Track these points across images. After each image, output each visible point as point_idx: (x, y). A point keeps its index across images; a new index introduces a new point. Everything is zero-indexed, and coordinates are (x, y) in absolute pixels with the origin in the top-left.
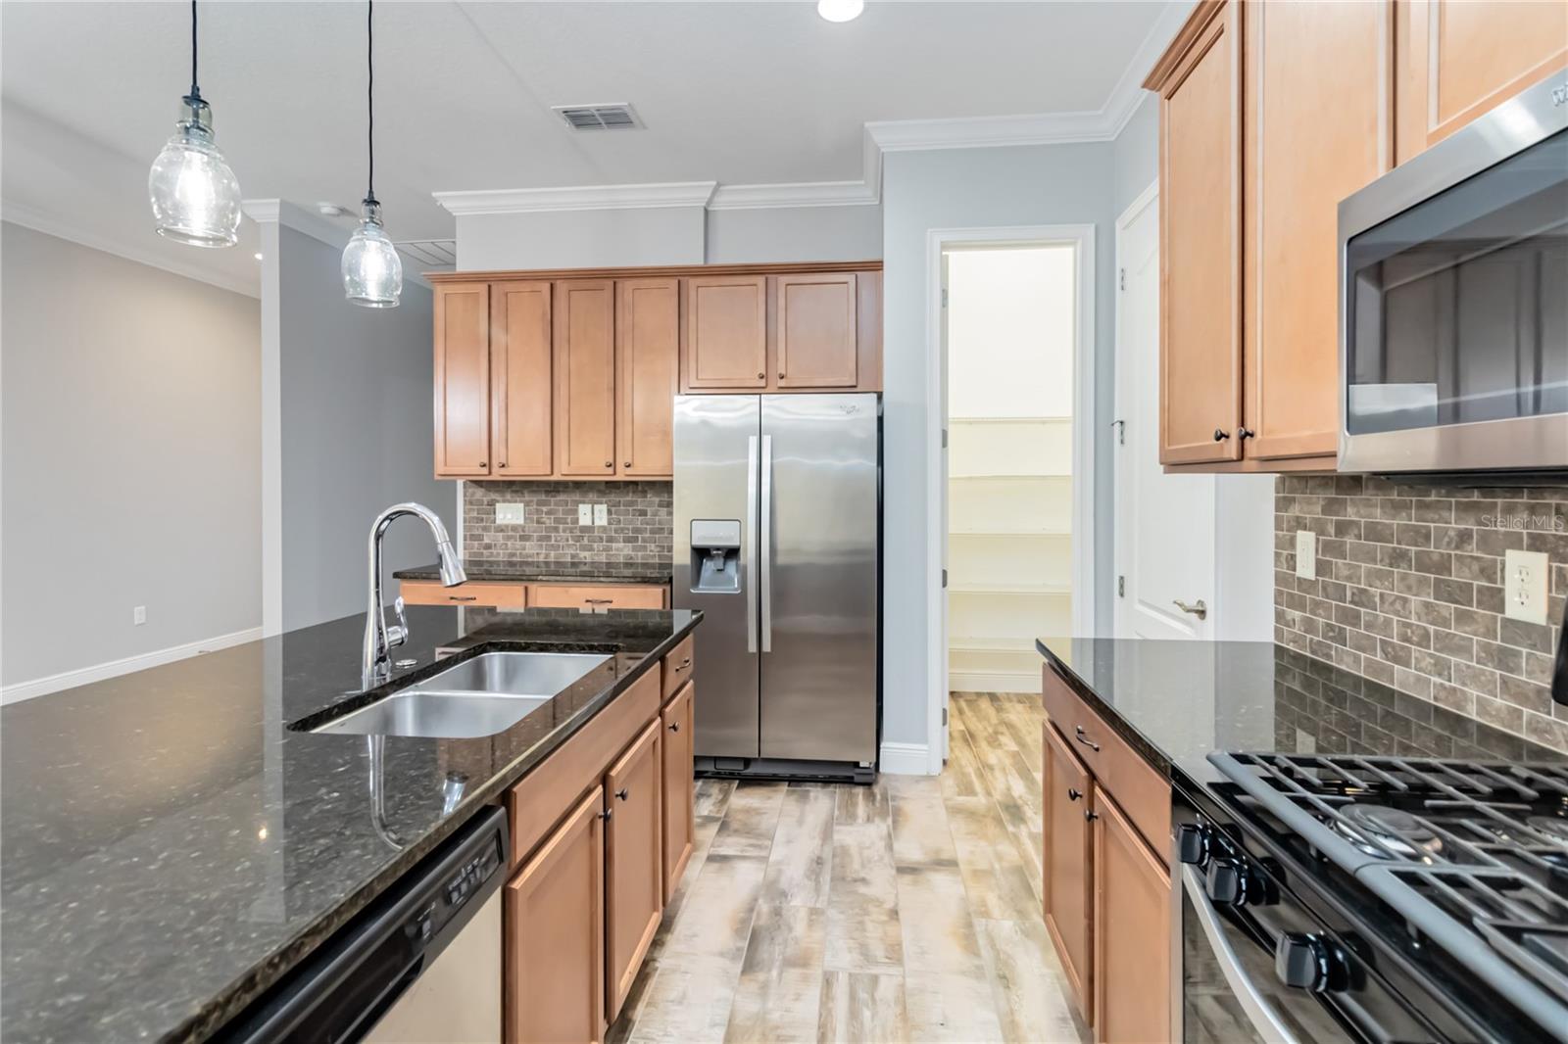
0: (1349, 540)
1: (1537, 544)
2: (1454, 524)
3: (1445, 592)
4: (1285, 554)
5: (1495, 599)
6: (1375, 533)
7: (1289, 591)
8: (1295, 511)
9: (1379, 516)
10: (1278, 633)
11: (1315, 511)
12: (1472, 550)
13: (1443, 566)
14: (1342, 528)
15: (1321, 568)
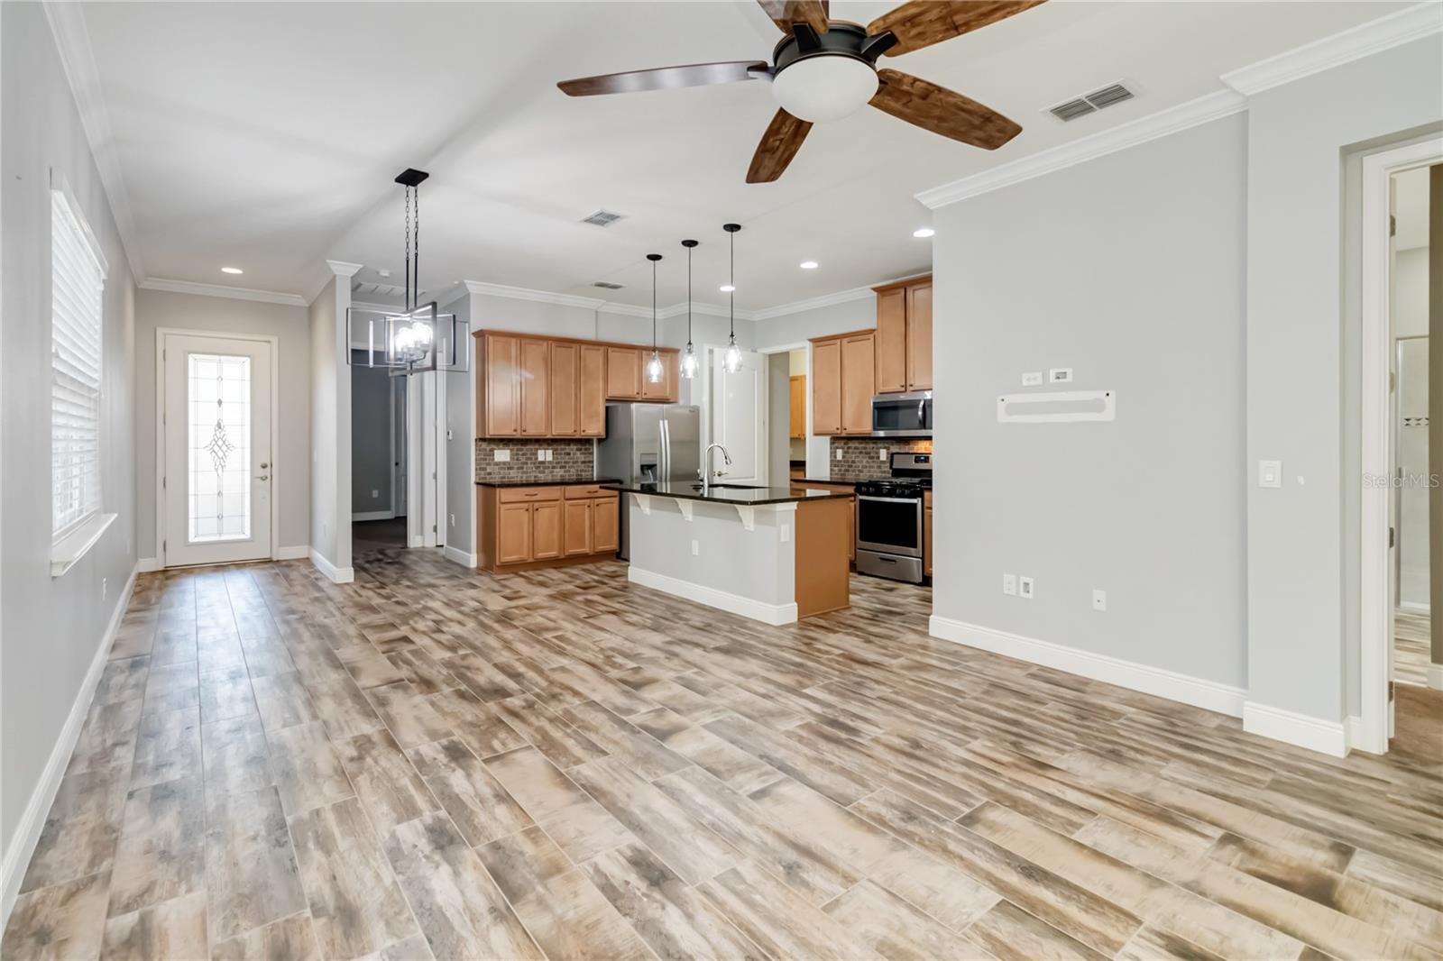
0: (850, 451)
1: (885, 448)
2: (871, 445)
3: (870, 458)
4: (833, 454)
5: (878, 458)
6: (856, 448)
7: (834, 463)
8: (836, 445)
9: (857, 445)
10: (831, 474)
11: (842, 444)
12: (875, 450)
13: (869, 453)
14: (848, 448)
15: (844, 457)
